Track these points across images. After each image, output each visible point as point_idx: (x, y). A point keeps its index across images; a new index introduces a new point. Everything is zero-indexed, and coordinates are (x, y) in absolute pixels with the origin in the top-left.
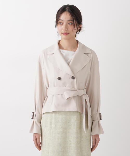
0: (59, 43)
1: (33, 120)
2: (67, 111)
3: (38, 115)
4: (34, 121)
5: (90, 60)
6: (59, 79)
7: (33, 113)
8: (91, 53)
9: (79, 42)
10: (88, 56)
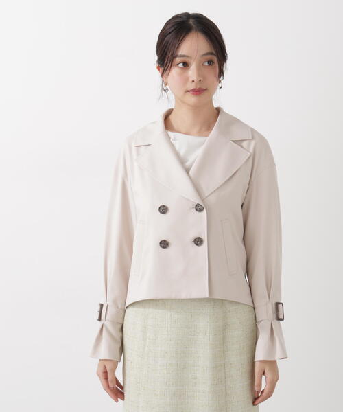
0: (167, 118)
1: (99, 324)
2: (183, 298)
3: (112, 311)
4: (102, 327)
5: (249, 157)
6: (163, 210)
7: (99, 307)
8: (251, 138)
9: (223, 112)
10: (242, 146)
